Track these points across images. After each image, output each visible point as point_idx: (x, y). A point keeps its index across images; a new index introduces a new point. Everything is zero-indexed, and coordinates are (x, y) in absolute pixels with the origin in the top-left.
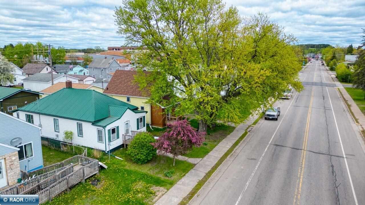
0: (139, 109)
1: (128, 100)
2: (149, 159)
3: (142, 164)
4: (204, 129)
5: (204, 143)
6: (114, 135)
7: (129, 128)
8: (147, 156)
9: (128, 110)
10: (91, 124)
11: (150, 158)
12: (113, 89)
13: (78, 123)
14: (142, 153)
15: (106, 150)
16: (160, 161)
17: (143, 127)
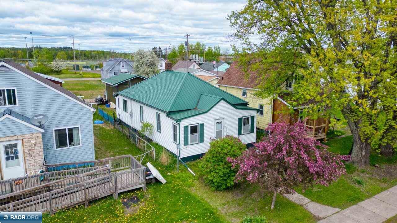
0: (249, 104)
1: (244, 94)
2: (229, 185)
3: (217, 189)
4: (364, 153)
5: (356, 180)
6: (194, 135)
7: (223, 130)
8: (225, 178)
9: (222, 101)
10: (166, 114)
11: (231, 184)
12: (228, 79)
13: (158, 114)
14: (217, 171)
15: (180, 156)
16: (251, 194)
17: (249, 132)
